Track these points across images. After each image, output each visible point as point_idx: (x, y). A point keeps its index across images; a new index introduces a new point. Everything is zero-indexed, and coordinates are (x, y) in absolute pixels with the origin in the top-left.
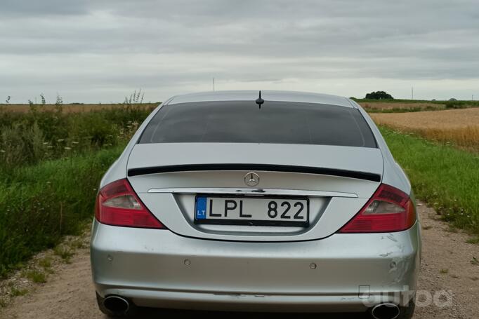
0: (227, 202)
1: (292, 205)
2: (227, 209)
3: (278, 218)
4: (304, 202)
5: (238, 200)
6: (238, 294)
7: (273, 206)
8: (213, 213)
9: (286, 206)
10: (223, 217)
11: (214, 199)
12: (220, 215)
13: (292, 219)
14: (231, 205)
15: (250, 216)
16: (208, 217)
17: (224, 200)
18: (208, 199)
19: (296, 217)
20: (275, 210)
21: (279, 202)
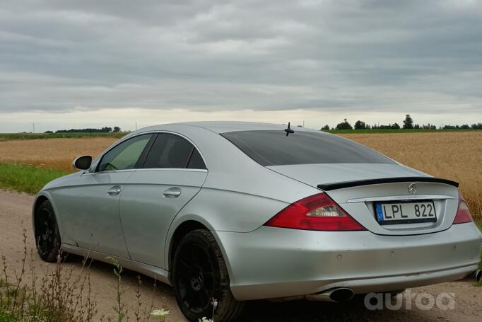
0: (393, 206)
1: (426, 206)
2: (394, 212)
3: (421, 217)
4: (431, 204)
5: (398, 205)
6: (418, 274)
7: (417, 208)
8: (388, 215)
9: (423, 207)
10: (393, 219)
11: (385, 205)
12: (391, 217)
13: (428, 217)
14: (395, 209)
15: (407, 217)
16: (385, 219)
17: (390, 205)
18: (382, 205)
19: (430, 215)
20: (418, 211)
21: (420, 204)
